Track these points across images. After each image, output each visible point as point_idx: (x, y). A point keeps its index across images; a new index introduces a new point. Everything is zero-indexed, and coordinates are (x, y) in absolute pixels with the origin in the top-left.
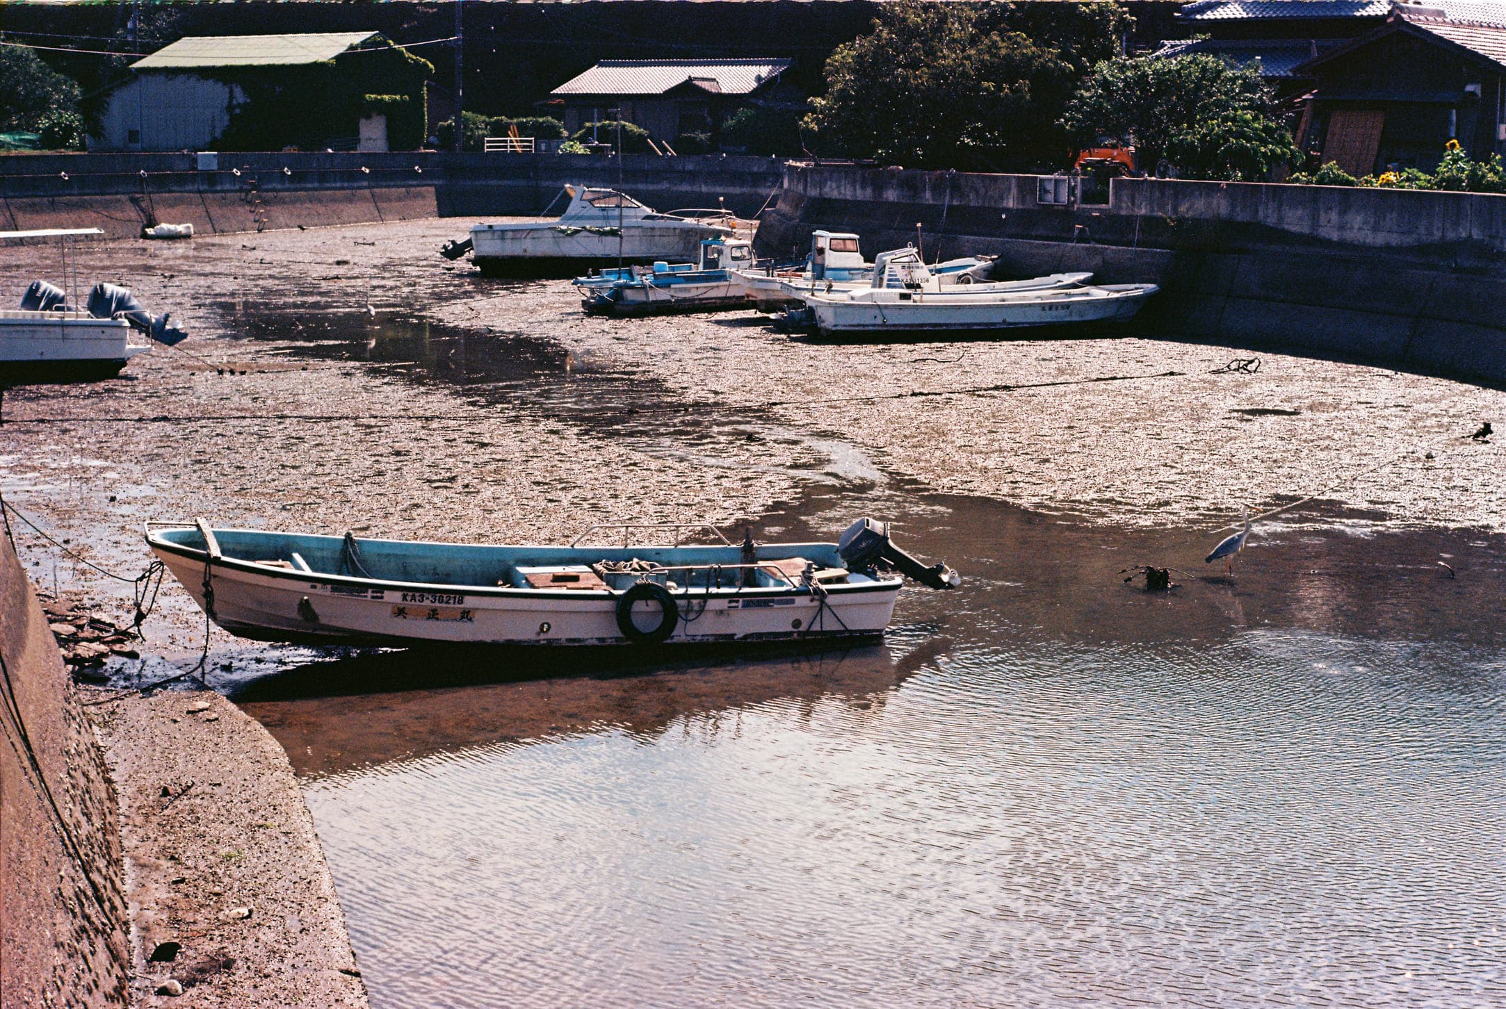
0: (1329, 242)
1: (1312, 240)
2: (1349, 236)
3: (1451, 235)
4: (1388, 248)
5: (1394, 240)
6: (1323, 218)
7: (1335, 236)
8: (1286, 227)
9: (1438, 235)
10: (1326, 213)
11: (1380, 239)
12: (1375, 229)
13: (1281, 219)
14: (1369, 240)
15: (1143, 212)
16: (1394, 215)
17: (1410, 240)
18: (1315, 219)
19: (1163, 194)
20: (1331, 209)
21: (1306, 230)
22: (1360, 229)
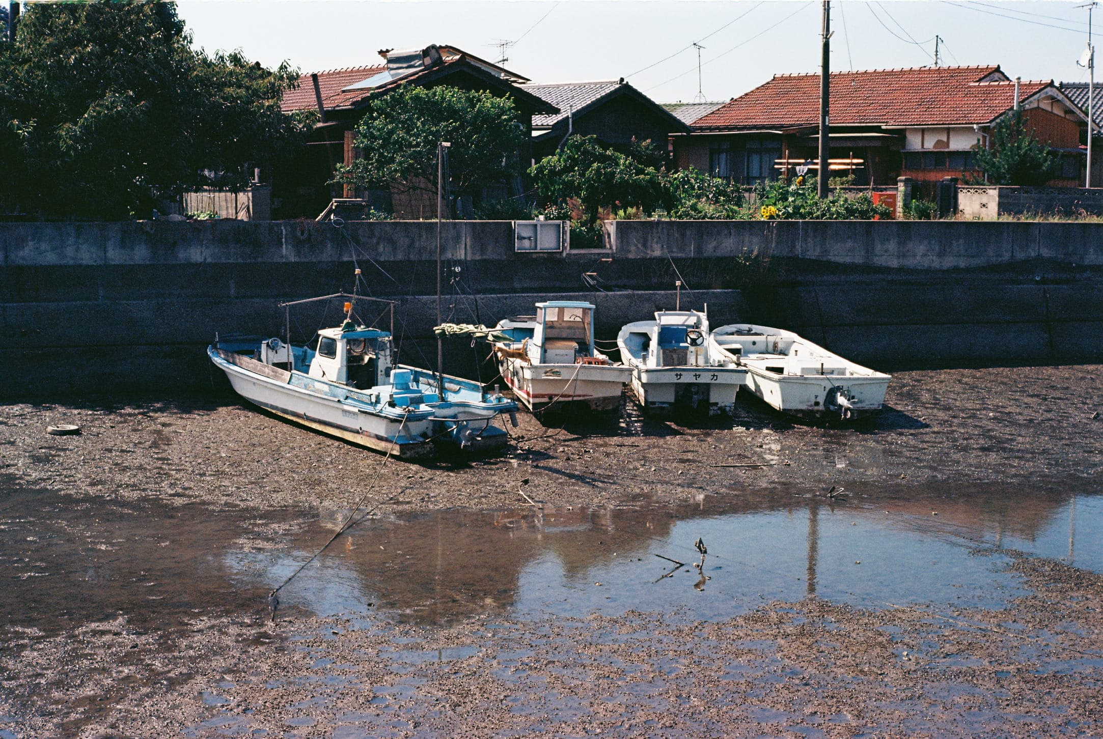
0: (888, 270)
1: (868, 269)
2: (910, 262)
3: (1020, 255)
4: (956, 269)
5: (962, 263)
6: (878, 248)
7: (894, 263)
8: (833, 259)
9: (1006, 257)
10: (882, 244)
11: (948, 262)
12: (941, 255)
13: (825, 252)
14: (936, 264)
15: (657, 253)
16: (961, 241)
17: (980, 261)
18: (869, 251)
19: (683, 235)
20: (888, 240)
21: (858, 260)
22: (924, 255)
